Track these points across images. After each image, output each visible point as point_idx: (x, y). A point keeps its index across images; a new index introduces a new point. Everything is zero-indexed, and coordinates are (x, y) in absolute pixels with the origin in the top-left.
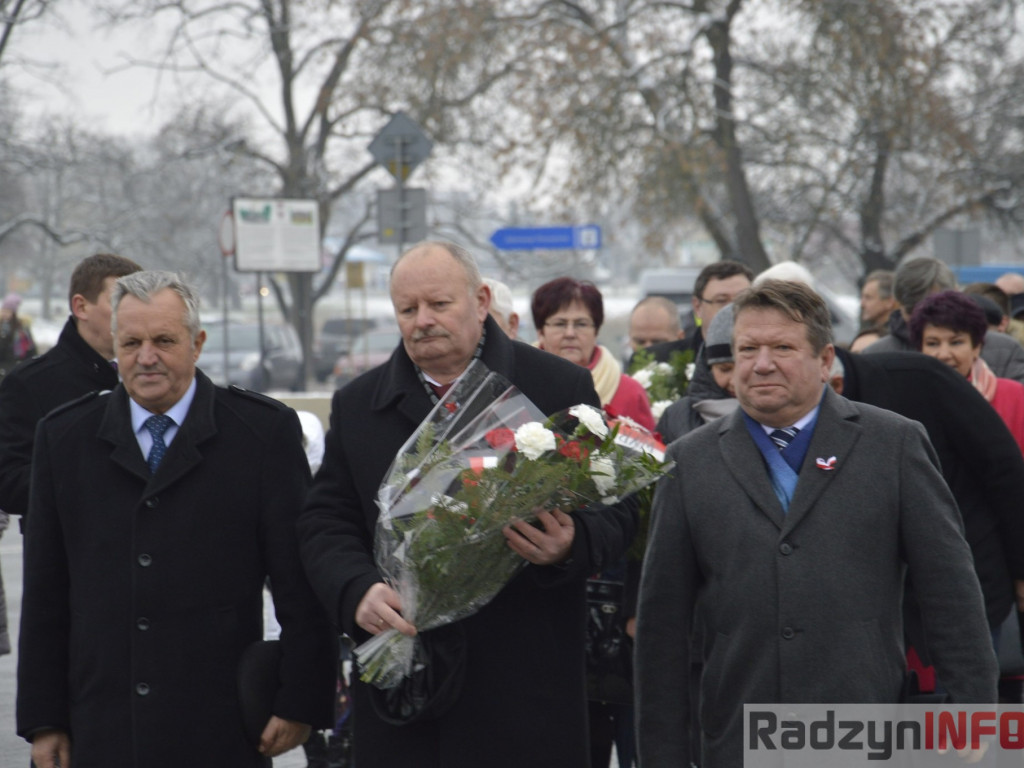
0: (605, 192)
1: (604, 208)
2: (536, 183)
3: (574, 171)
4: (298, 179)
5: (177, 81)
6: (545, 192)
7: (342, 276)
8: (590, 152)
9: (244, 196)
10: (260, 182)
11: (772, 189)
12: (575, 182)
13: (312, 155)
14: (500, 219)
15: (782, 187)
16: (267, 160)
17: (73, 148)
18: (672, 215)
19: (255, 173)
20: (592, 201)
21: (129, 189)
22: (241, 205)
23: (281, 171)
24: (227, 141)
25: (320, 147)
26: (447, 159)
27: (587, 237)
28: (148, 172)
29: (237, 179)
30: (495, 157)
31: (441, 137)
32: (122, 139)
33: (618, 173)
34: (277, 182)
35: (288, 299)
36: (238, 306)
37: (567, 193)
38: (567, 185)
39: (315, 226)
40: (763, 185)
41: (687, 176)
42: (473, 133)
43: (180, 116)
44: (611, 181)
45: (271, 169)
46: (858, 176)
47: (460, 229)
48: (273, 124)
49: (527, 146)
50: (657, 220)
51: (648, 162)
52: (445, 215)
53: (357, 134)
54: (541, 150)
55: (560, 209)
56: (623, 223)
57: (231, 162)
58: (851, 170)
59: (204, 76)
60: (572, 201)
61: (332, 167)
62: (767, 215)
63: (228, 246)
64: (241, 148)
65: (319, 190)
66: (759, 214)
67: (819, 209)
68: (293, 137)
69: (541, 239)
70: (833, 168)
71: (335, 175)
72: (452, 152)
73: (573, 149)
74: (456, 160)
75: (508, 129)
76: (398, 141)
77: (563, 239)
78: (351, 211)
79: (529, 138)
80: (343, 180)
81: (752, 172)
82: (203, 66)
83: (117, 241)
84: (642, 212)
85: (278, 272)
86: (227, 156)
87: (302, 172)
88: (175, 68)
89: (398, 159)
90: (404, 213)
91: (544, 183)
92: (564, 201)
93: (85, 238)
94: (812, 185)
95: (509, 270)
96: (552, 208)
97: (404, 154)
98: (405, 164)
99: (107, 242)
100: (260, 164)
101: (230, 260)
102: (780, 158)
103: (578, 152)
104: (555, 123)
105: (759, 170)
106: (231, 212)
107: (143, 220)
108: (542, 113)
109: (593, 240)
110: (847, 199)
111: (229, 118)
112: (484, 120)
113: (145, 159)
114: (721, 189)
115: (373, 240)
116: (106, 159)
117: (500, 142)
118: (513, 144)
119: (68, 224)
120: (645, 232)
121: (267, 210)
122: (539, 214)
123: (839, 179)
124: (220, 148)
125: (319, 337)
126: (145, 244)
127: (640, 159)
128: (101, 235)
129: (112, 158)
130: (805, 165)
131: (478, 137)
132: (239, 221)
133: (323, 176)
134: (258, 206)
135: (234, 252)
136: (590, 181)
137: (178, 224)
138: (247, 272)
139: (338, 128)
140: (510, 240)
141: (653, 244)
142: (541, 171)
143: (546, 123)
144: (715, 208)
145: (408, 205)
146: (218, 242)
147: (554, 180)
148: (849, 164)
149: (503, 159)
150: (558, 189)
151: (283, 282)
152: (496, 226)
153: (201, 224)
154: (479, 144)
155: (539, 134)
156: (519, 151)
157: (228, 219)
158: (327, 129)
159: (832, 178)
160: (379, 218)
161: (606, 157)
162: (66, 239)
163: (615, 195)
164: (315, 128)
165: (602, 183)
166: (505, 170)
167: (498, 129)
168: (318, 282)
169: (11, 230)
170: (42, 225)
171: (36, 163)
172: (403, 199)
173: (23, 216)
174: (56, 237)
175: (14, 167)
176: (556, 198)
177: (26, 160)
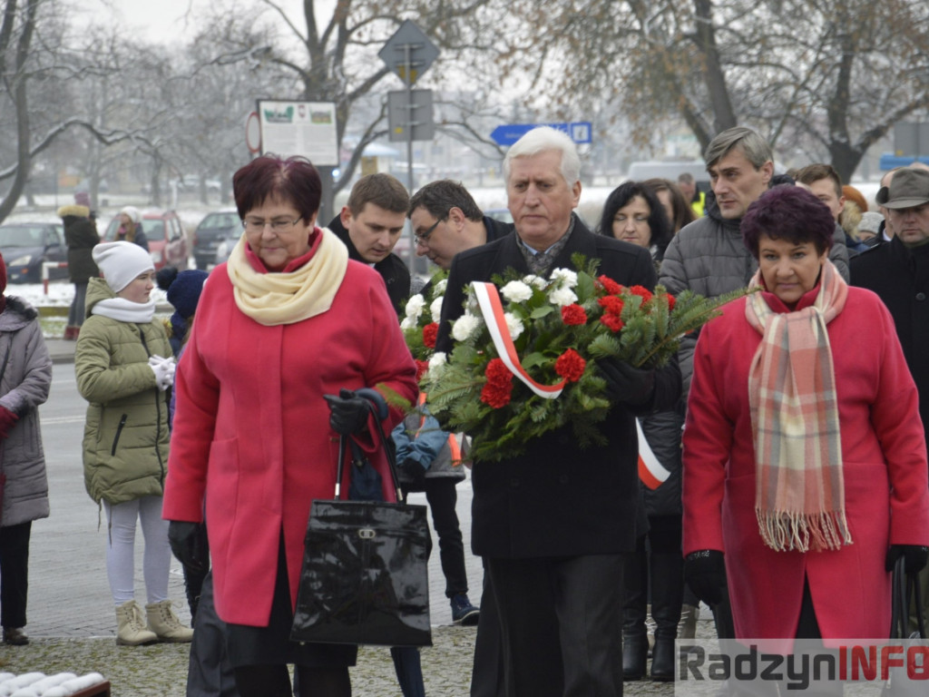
0: (597, 92)
1: (596, 108)
2: (534, 84)
3: (568, 73)
4: (320, 82)
6: (541, 93)
7: (359, 170)
8: (582, 56)
9: (270, 99)
10: (285, 84)
11: (749, 87)
12: (569, 81)
13: (333, 58)
14: (501, 117)
15: (756, 85)
16: (290, 65)
17: (116, 56)
18: (657, 112)
19: (280, 77)
20: (584, 99)
21: (167, 94)
22: (265, 106)
23: (304, 75)
24: (254, 49)
25: (339, 54)
26: (454, 62)
27: (580, 132)
28: (184, 77)
29: (264, 83)
30: (497, 62)
31: (447, 44)
32: (161, 47)
33: (608, 74)
34: (301, 86)
37: (561, 92)
38: (559, 87)
39: (333, 124)
40: (740, 84)
41: (671, 77)
42: (476, 40)
43: (212, 26)
44: (602, 82)
45: (296, 74)
46: (826, 76)
47: (465, 124)
48: (297, 32)
49: (526, 51)
50: (643, 117)
51: (636, 64)
52: (453, 114)
53: (371, 41)
54: (539, 55)
55: (555, 107)
56: (613, 120)
57: (258, 66)
58: (819, 69)
60: (566, 100)
62: (743, 111)
63: (254, 145)
64: (269, 55)
65: (339, 92)
66: (736, 111)
67: (790, 106)
68: (315, 45)
70: (803, 67)
71: (352, 79)
72: (457, 58)
73: (567, 53)
74: (462, 64)
75: (508, 36)
76: (406, 47)
78: (367, 111)
79: (527, 44)
80: (361, 83)
81: (730, 72)
83: (156, 141)
84: (631, 108)
86: (257, 62)
87: (323, 77)
89: (407, 64)
90: (414, 113)
91: (541, 83)
92: (560, 101)
93: (128, 137)
94: (785, 83)
96: (548, 106)
97: (411, 61)
98: (412, 67)
99: (147, 142)
100: (285, 69)
102: (754, 59)
103: (571, 56)
104: (550, 29)
105: (736, 69)
106: (257, 114)
107: (180, 120)
108: (539, 22)
109: (585, 136)
110: (816, 96)
111: (256, 29)
112: (487, 27)
113: (181, 65)
114: (702, 87)
115: (386, 138)
116: (146, 66)
117: (501, 47)
118: (513, 50)
119: (112, 126)
120: (633, 128)
121: (290, 110)
122: (537, 112)
123: (808, 79)
124: (249, 55)
126: (182, 143)
127: (627, 61)
128: (141, 135)
129: (151, 65)
130: (778, 66)
131: (480, 43)
133: (343, 81)
134: (282, 108)
135: (260, 150)
136: (582, 83)
137: (210, 124)
140: (510, 136)
141: (641, 138)
142: (538, 75)
143: (543, 30)
144: (696, 105)
145: (415, 106)
147: (550, 81)
148: (818, 63)
149: (503, 62)
150: (553, 91)
152: (502, 123)
153: (232, 124)
154: (483, 49)
155: (536, 40)
156: (519, 55)
157: (254, 119)
158: (344, 37)
159: (803, 77)
160: (390, 117)
161: (598, 60)
162: (109, 139)
165: (593, 83)
166: (506, 72)
167: (499, 35)
168: (336, 173)
169: (60, 131)
170: (89, 127)
171: (83, 70)
172: (412, 102)
173: (72, 119)
174: (100, 137)
175: (63, 74)
176: (552, 98)
177: (74, 68)
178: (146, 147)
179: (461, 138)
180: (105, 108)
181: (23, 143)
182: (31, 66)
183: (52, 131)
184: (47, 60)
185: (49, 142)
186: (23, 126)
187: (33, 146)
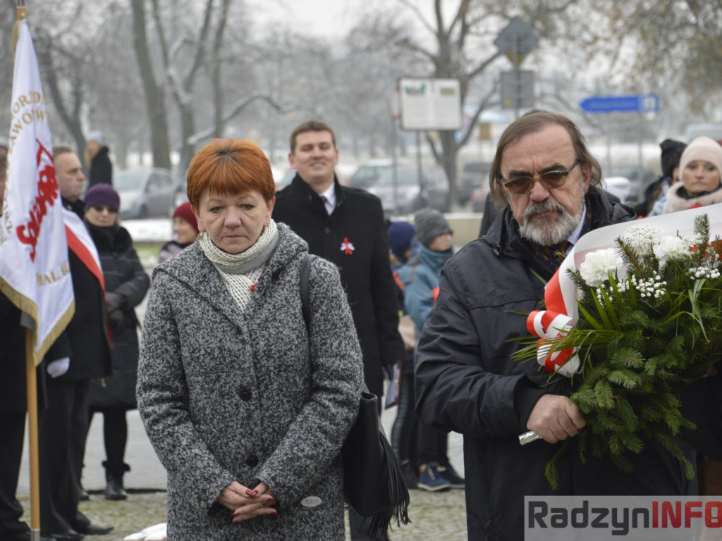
0: (662, 71)
1: (661, 82)
2: (613, 65)
3: (639, 56)
4: (445, 65)
6: (619, 72)
7: (476, 132)
8: (651, 43)
9: (409, 77)
10: (418, 66)
12: (640, 64)
14: (587, 91)
16: (424, 52)
17: (290, 46)
18: (709, 87)
19: (415, 61)
20: (652, 77)
21: (328, 73)
22: (406, 83)
23: (434, 59)
24: (396, 39)
25: (461, 42)
26: (550, 49)
27: (648, 102)
28: (342, 61)
29: (403, 65)
30: (584, 48)
31: (545, 34)
32: (324, 38)
33: (671, 58)
34: (431, 67)
35: (439, 148)
36: (404, 153)
37: (635, 72)
38: (635, 67)
39: (456, 99)
42: (568, 31)
43: (363, 22)
44: (665, 63)
45: (426, 58)
47: (558, 97)
48: (428, 26)
49: (606, 39)
50: (698, 91)
51: (692, 50)
52: (549, 89)
53: (486, 33)
54: (617, 42)
55: (629, 83)
56: (675, 93)
57: (399, 54)
60: (638, 78)
61: (469, 55)
63: (396, 112)
64: (407, 44)
65: (461, 72)
68: (442, 36)
69: (616, 105)
71: (470, 62)
72: (553, 45)
73: (638, 41)
74: (556, 50)
75: (593, 28)
76: (515, 37)
77: (632, 104)
78: (483, 86)
79: (608, 34)
80: (477, 64)
83: (319, 110)
84: (688, 85)
85: (432, 130)
86: (395, 49)
87: (448, 60)
89: (514, 50)
90: (519, 88)
91: (618, 65)
92: (633, 78)
93: (298, 108)
95: (594, 127)
96: (624, 83)
97: (519, 46)
98: (519, 53)
99: (313, 110)
100: (419, 55)
101: (397, 122)
103: (642, 43)
104: (626, 23)
106: (398, 89)
107: (338, 95)
108: (617, 17)
109: (653, 105)
111: (397, 24)
112: (576, 21)
113: (339, 52)
115: (498, 108)
116: (312, 52)
117: (587, 37)
118: (596, 38)
119: (286, 98)
120: (690, 99)
121: (423, 87)
122: (615, 87)
124: (391, 44)
125: (461, 175)
126: (339, 112)
127: (686, 48)
128: (308, 105)
129: (316, 52)
131: (571, 34)
132: (404, 96)
133: (462, 62)
134: (416, 84)
135: (400, 117)
136: (650, 64)
137: (362, 97)
138: (410, 130)
139: (473, 29)
140: (594, 105)
141: (696, 107)
142: (616, 57)
143: (620, 23)
145: (521, 82)
147: (625, 63)
149: (589, 49)
150: (628, 70)
151: (434, 136)
152: (585, 96)
153: (378, 97)
154: (572, 38)
155: (615, 31)
156: (600, 43)
157: (396, 95)
158: (465, 30)
160: (501, 91)
161: (662, 46)
162: (285, 108)
163: (669, 73)
165: (659, 65)
166: (591, 56)
167: (586, 28)
168: (459, 136)
169: (246, 104)
170: (268, 99)
171: (264, 56)
172: (518, 79)
173: (256, 93)
174: (277, 108)
175: (248, 59)
176: (627, 76)
177: (257, 54)
180: (281, 84)
181: (219, 112)
182: (224, 53)
183: (240, 102)
184: (236, 49)
185: (238, 111)
186: (219, 99)
187: (226, 114)
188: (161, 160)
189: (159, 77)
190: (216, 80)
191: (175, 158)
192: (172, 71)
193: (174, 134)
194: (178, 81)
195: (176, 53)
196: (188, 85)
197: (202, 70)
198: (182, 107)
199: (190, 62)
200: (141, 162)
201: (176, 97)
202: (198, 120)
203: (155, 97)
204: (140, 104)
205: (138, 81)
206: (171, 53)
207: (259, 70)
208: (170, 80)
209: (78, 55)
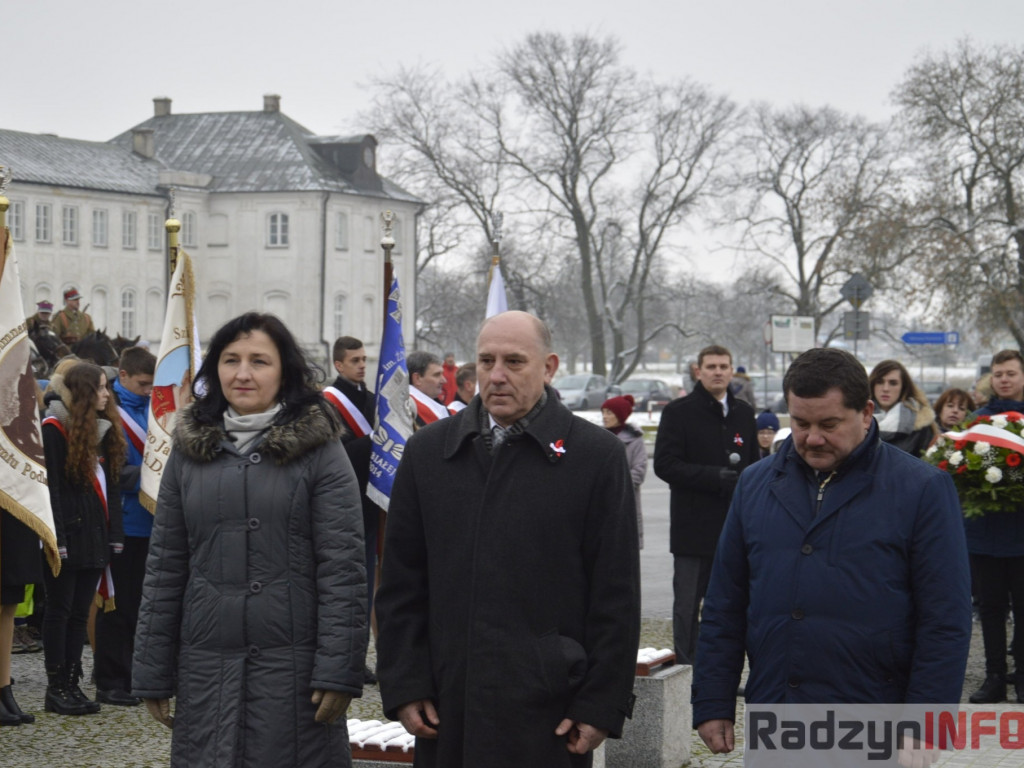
0: (961, 315)
1: (961, 323)
2: (926, 310)
3: (945, 304)
4: (805, 305)
5: (746, 256)
6: (930, 315)
8: (954, 295)
9: (778, 314)
10: (786, 307)
12: (946, 309)
13: (813, 293)
14: (907, 328)
16: (790, 296)
17: (694, 289)
18: (995, 327)
19: (784, 302)
20: (954, 319)
21: (720, 310)
22: (776, 318)
23: (797, 301)
24: (770, 287)
25: (817, 290)
26: (881, 297)
27: (951, 338)
28: (731, 301)
29: (775, 305)
30: (905, 297)
31: (877, 286)
32: (718, 285)
33: (968, 306)
34: (795, 307)
36: (773, 368)
37: (941, 315)
38: (941, 312)
39: (812, 330)
41: (1004, 308)
42: (894, 285)
43: (747, 274)
44: (964, 310)
45: (792, 301)
47: (886, 331)
48: (793, 278)
49: (922, 291)
50: (987, 330)
51: (983, 300)
52: (879, 325)
53: (835, 284)
54: (929, 293)
55: (938, 323)
56: (970, 331)
57: (772, 297)
59: (759, 254)
60: (944, 319)
61: (822, 300)
63: (768, 339)
64: (777, 290)
65: (816, 311)
68: (803, 285)
69: (928, 338)
71: (823, 304)
72: (883, 294)
73: (945, 293)
74: (885, 298)
75: (912, 283)
76: (855, 288)
77: (940, 338)
78: (831, 322)
79: (922, 288)
80: (828, 307)
82: (758, 249)
83: (714, 336)
84: (980, 325)
85: (794, 352)
86: (770, 294)
87: (807, 303)
88: (745, 250)
89: (855, 297)
90: (858, 324)
91: (930, 310)
92: (940, 319)
93: (698, 333)
95: (911, 353)
96: (933, 322)
97: (858, 294)
98: (859, 299)
99: (709, 336)
100: (786, 298)
101: (769, 346)
103: (947, 295)
104: (936, 279)
106: (770, 322)
107: (727, 325)
108: (929, 276)
109: (955, 340)
111: (771, 275)
112: (900, 278)
113: (729, 294)
114: (1021, 314)
115: (842, 337)
116: (709, 294)
117: (908, 289)
118: (914, 290)
119: (690, 326)
120: (981, 336)
121: (788, 321)
122: (927, 325)
124: (766, 290)
126: (728, 337)
127: (980, 299)
128: (706, 332)
129: (712, 294)
131: (896, 286)
132: (774, 327)
133: (818, 305)
134: (784, 319)
135: (771, 342)
136: (953, 310)
137: (745, 327)
138: (778, 352)
139: (826, 281)
140: (912, 338)
141: (985, 341)
142: (928, 304)
143: (932, 280)
144: (1018, 325)
145: (860, 320)
146: (764, 339)
147: (935, 308)
149: (909, 297)
150: (936, 314)
152: (906, 331)
153: (756, 328)
154: (897, 290)
155: (928, 285)
156: (917, 294)
157: (768, 326)
158: (820, 281)
160: (845, 326)
161: (962, 297)
162: (688, 334)
163: (966, 317)
164: (814, 280)
165: (960, 310)
166: (910, 303)
167: (907, 282)
169: (661, 329)
170: (677, 327)
171: (675, 296)
172: (857, 317)
173: (668, 322)
174: (683, 333)
175: (664, 298)
176: (936, 318)
177: (670, 295)
178: (707, 339)
179: (884, 339)
180: (687, 316)
181: (641, 335)
182: (646, 293)
183: (657, 329)
184: (655, 290)
185: (654, 336)
186: (641, 326)
187: (646, 337)
188: (599, 369)
189: (599, 309)
190: (640, 312)
191: (609, 367)
192: (609, 305)
193: (609, 349)
194: (613, 311)
195: (611, 293)
196: (620, 316)
197: (630, 304)
198: (615, 330)
199: (622, 298)
200: (585, 369)
201: (611, 323)
202: (626, 340)
203: (595, 322)
204: (585, 328)
205: (584, 311)
206: (608, 293)
207: (672, 306)
208: (607, 310)
209: (542, 292)
